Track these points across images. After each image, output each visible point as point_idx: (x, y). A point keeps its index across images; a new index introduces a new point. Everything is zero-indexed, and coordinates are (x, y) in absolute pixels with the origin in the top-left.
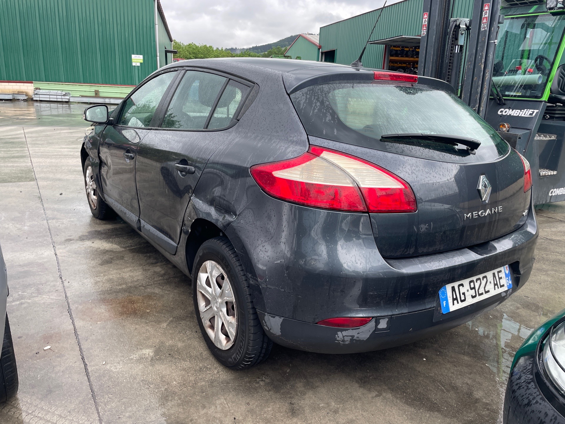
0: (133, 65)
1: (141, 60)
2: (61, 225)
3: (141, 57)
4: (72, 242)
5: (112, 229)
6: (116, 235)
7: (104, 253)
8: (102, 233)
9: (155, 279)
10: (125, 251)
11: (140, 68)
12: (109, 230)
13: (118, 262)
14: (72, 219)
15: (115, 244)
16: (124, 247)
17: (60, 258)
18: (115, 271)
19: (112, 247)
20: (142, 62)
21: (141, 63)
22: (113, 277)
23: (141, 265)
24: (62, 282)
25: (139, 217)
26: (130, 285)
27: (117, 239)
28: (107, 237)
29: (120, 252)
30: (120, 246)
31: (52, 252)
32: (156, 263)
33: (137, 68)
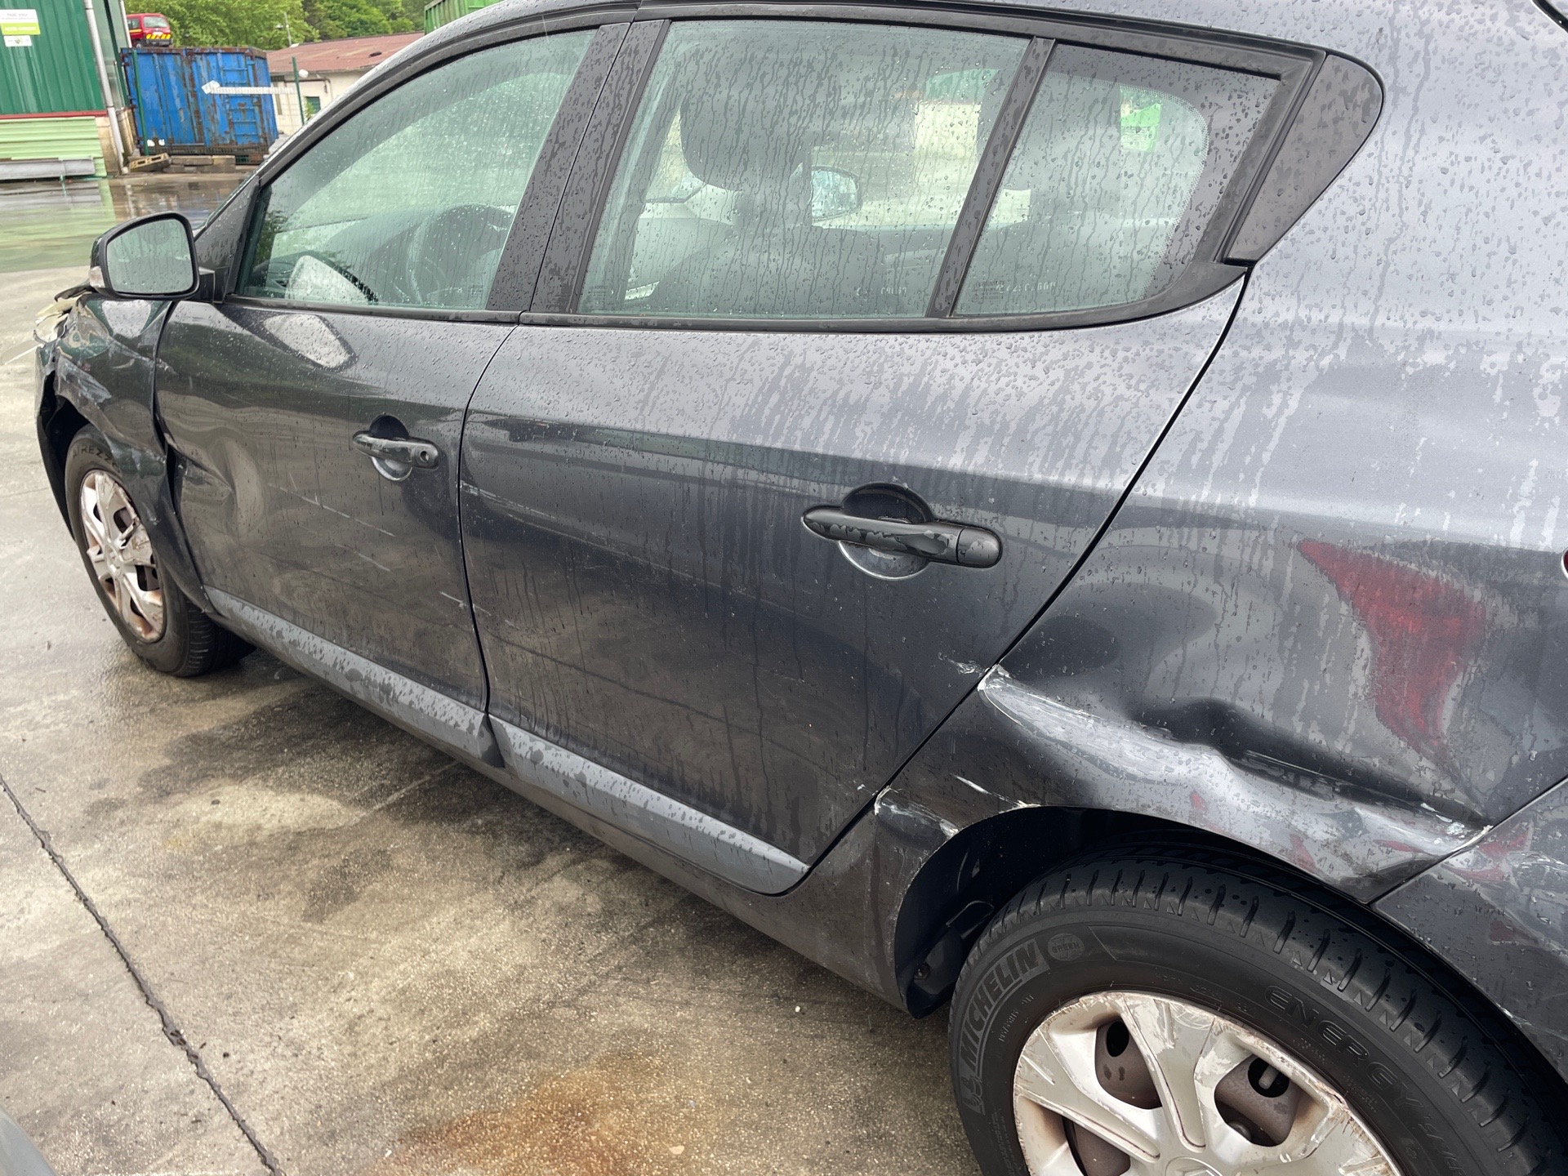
0: (8, 44)
1: (31, 25)
2: (29, 735)
3: (31, 16)
4: (120, 814)
5: (257, 714)
6: (290, 742)
7: (293, 848)
8: (228, 747)
9: (590, 951)
10: (373, 820)
11: (34, 55)
12: (245, 723)
13: (378, 886)
14: (61, 697)
15: (313, 791)
16: (357, 802)
17: (111, 917)
18: (396, 941)
19: (307, 812)
20: (38, 32)
21: (34, 38)
22: (404, 973)
23: (483, 883)
24: (193, 1058)
25: (487, 711)
26: (503, 1006)
27: (306, 767)
28: (258, 761)
29: (356, 831)
30: (340, 798)
31: (61, 892)
32: (537, 859)
33: (23, 54)
